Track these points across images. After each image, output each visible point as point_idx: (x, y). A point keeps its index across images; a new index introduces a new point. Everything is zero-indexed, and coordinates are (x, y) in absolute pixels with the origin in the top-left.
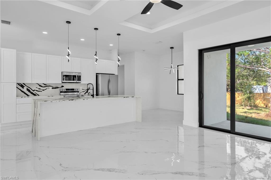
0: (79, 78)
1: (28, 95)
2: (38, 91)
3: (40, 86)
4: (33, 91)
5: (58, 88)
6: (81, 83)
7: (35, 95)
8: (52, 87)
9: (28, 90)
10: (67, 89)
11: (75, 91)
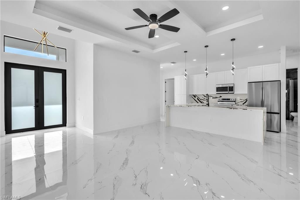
0: (231, 89)
1: (198, 103)
2: (203, 100)
3: (205, 96)
4: (201, 100)
5: (217, 98)
6: (235, 93)
7: (202, 103)
8: (212, 97)
9: (198, 99)
10: (223, 99)
11: (230, 100)
